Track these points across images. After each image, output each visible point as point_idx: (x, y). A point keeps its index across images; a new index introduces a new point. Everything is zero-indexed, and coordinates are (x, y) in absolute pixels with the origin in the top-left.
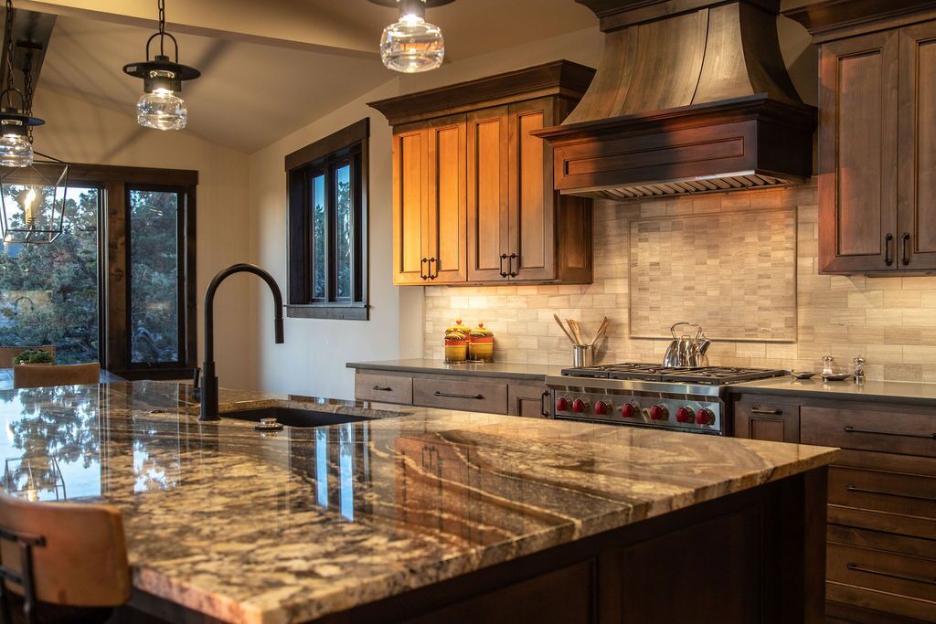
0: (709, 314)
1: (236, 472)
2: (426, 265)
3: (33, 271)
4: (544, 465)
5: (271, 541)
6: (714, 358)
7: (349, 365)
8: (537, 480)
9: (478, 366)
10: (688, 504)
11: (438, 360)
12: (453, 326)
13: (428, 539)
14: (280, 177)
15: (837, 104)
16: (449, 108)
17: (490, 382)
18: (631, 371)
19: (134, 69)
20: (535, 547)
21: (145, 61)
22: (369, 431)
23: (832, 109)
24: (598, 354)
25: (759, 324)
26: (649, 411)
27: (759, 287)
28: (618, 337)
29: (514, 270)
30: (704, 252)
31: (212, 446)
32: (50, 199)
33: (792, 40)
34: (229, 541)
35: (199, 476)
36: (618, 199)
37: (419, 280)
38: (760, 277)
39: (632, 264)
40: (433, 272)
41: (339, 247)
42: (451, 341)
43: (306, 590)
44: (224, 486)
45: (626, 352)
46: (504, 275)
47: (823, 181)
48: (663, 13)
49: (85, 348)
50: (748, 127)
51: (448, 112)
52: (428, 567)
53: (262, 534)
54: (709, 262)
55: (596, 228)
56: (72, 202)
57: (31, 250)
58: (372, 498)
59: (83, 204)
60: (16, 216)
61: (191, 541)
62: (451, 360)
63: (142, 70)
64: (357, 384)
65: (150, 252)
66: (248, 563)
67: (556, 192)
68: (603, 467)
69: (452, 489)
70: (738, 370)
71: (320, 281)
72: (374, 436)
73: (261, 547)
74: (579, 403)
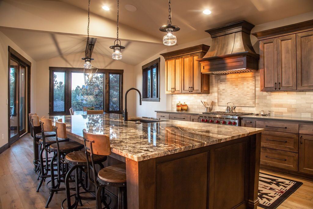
0: (236, 100)
1: (131, 131)
2: (172, 89)
3: (90, 91)
4: (198, 131)
5: (139, 144)
6: (237, 110)
7: (155, 111)
8: (196, 134)
9: (184, 112)
10: (230, 140)
11: (175, 110)
12: (178, 103)
13: (172, 145)
14: (141, 71)
15: (264, 54)
16: (178, 55)
17: (186, 115)
18: (218, 113)
19: (112, 47)
20: (196, 147)
21: (114, 45)
22: (160, 124)
23: (263, 55)
24: (211, 109)
25: (247, 103)
26: (222, 122)
27: (247, 94)
28: (215, 105)
29: (192, 90)
30: (234, 87)
31: (126, 126)
32: (94, 76)
33: (254, 40)
34: (130, 144)
35: (124, 132)
36: (215, 75)
37: (171, 93)
38: (247, 92)
39: (218, 89)
40: (174, 91)
41: (153, 86)
42: (178, 106)
43: (146, 153)
44: (129, 134)
45: (217, 109)
46: (190, 92)
47: (261, 71)
48: (225, 34)
49: (100, 108)
50: (244, 59)
51: (177, 56)
52: (172, 150)
53: (137, 143)
54: (236, 89)
55: (210, 81)
56: (98, 77)
57: (90, 87)
58: (161, 137)
59: (101, 78)
60: (87, 80)
61: (122, 144)
62: (178, 110)
63: (113, 48)
64: (157, 115)
65: (113, 87)
66: (134, 148)
67: (201, 73)
68: (211, 132)
69: (177, 135)
70: (242, 113)
71: (149, 93)
72: (161, 125)
73: (137, 145)
74: (206, 120)
